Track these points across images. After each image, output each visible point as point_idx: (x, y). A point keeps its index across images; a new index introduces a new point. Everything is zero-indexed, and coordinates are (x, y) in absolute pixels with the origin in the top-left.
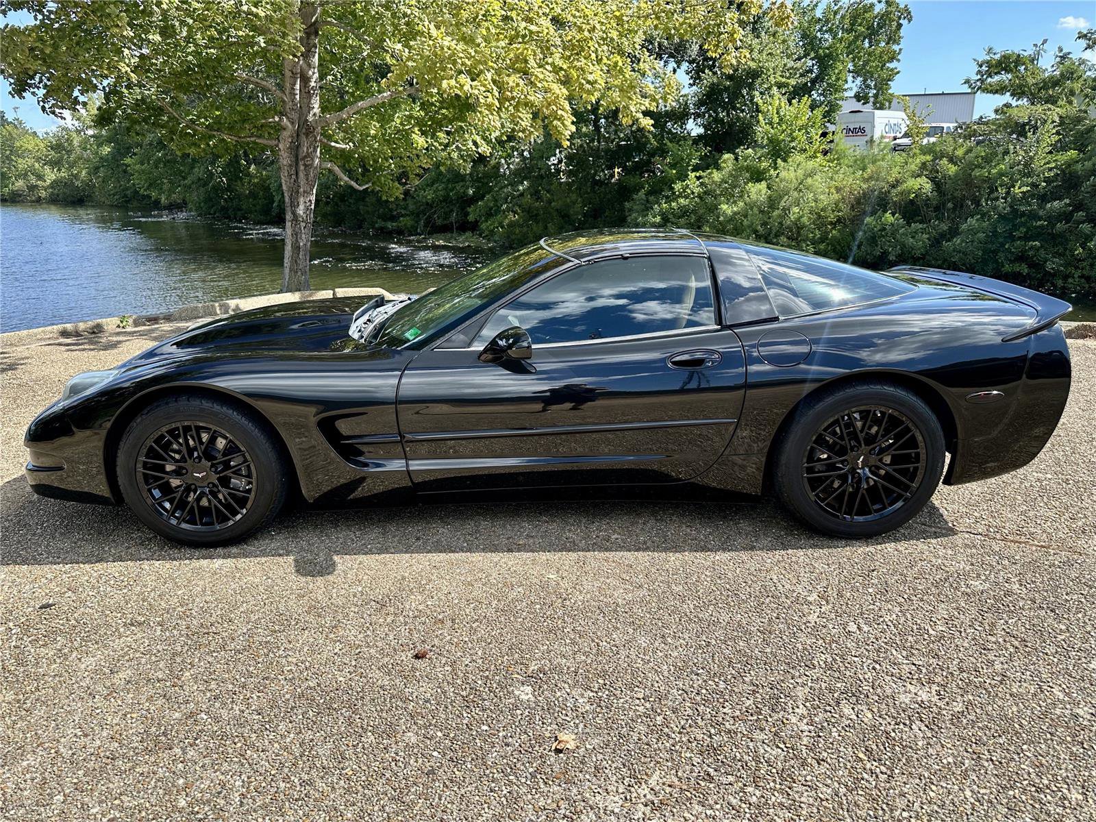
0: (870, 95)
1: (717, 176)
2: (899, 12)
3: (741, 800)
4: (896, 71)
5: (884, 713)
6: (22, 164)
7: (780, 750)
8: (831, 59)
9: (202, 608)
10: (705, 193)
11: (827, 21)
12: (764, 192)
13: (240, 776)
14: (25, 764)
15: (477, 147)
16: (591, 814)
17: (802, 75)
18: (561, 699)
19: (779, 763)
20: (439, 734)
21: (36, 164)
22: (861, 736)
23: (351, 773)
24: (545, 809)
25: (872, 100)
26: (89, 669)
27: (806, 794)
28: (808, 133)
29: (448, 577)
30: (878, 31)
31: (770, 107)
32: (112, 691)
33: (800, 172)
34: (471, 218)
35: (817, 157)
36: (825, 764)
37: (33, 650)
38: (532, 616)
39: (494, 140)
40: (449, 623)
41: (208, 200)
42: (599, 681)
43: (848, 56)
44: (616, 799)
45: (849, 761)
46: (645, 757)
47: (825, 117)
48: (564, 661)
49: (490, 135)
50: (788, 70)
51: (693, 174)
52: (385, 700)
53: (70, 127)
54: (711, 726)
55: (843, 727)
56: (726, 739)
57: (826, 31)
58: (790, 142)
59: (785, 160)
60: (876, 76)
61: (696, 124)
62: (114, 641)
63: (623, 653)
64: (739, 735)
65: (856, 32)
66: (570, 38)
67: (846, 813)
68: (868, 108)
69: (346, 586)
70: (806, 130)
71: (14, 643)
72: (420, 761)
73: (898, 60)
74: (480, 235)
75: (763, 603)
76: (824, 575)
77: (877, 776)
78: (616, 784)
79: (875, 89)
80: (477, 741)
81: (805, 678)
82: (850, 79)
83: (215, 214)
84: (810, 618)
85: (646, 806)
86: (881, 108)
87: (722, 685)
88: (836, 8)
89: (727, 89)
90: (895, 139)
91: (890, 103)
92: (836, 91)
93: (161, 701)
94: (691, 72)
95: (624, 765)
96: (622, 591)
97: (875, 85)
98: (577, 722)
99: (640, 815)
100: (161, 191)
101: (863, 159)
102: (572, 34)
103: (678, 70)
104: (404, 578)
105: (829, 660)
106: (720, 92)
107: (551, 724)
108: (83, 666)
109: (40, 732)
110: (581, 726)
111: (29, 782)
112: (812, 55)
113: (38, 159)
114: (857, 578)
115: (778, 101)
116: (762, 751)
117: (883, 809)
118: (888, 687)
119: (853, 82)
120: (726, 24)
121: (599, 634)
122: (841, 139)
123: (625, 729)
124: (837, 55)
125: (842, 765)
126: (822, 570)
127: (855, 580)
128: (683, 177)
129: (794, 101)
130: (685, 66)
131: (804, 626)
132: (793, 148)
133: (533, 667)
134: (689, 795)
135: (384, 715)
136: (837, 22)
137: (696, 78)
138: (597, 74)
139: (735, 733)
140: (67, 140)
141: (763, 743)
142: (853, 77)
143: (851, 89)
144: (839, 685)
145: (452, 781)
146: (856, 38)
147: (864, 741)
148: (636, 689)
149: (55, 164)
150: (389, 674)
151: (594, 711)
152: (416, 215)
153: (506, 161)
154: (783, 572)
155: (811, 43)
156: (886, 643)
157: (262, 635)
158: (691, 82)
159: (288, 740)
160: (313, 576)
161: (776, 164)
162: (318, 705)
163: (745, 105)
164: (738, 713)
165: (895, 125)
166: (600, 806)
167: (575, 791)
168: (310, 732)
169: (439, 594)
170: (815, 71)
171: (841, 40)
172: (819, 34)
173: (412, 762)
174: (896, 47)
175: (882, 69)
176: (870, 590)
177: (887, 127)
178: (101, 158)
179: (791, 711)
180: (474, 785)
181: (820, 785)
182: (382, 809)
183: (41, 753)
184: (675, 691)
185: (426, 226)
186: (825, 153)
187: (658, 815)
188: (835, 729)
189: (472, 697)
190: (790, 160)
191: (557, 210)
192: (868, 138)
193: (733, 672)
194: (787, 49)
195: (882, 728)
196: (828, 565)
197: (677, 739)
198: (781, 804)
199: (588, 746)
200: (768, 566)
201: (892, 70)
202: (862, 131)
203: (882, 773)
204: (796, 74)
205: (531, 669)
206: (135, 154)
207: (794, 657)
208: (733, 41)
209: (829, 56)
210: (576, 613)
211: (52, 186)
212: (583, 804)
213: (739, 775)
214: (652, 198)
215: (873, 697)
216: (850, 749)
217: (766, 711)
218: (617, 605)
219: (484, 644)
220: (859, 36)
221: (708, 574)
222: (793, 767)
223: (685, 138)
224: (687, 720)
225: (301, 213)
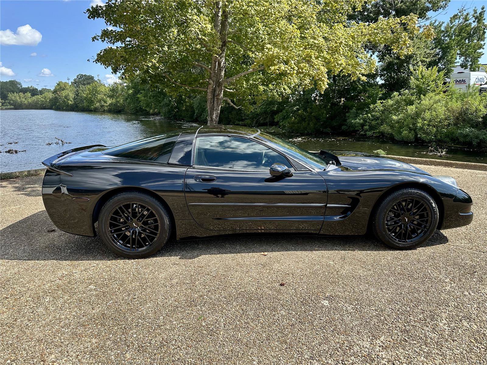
0: (468, 64)
1: (390, 102)
2: (484, 26)
3: (420, 350)
4: (482, 53)
5: (482, 326)
6: (99, 97)
7: (436, 335)
8: (449, 49)
9: (198, 261)
10: (385, 110)
11: (447, 32)
12: (414, 109)
13: (222, 318)
14: (148, 306)
15: (285, 91)
16: (357, 347)
17: (433, 56)
18: (340, 307)
19: (436, 339)
20: (294, 313)
21: (104, 97)
22: (472, 334)
23: (262, 322)
24: (339, 343)
25: (469, 67)
26: (163, 277)
27: (448, 351)
28: (436, 83)
29: (288, 259)
30: (473, 35)
31: (417, 71)
32: (172, 286)
33: (432, 101)
34: (276, 120)
35: (440, 94)
36: (456, 342)
37: (142, 270)
38: (325, 276)
39: (292, 88)
40: (291, 275)
41: (169, 112)
42: (356, 302)
43: (457, 47)
44: (367, 343)
45: (467, 342)
46: (378, 330)
47: (445, 75)
48: (340, 293)
49: (291, 85)
50: (427, 54)
51: (379, 101)
52: (271, 299)
53: (118, 82)
54: (405, 323)
55: (463, 330)
56: (412, 328)
57: (446, 36)
58: (427, 87)
59: (424, 95)
60: (472, 56)
61: (381, 79)
62: (169, 269)
63: (365, 293)
64: (417, 327)
65: (461, 36)
66: (331, 45)
67: (466, 360)
68: (467, 71)
69: (249, 258)
70: (435, 81)
71: (135, 267)
72: (288, 321)
73: (483, 49)
74: (279, 127)
75: (425, 280)
76: (452, 272)
77: (480, 349)
78: (367, 338)
79: (471, 62)
80: (309, 317)
81: (445, 310)
82: (458, 57)
83: (171, 118)
84: (447, 288)
85: (380, 347)
86: (474, 71)
87: (408, 309)
88: (452, 25)
89: (396, 64)
90: (481, 85)
91: (479, 68)
92: (451, 63)
93: (190, 291)
94: (379, 56)
95: (369, 332)
96: (362, 271)
97: (471, 60)
98: (348, 315)
99: (378, 350)
100: (151, 108)
101: (464, 94)
102: (333, 44)
103: (373, 55)
104: (271, 257)
105: (456, 304)
106: (393, 65)
107: (337, 315)
108: (160, 277)
109: (150, 296)
110: (350, 317)
111: (150, 311)
112: (439, 47)
113: (105, 95)
114: (468, 274)
115: (421, 68)
116: (428, 334)
117: (483, 361)
118: (484, 317)
119: (460, 59)
120: (402, 38)
121: (354, 285)
122: (453, 85)
123: (368, 320)
124: (452, 47)
125: (464, 343)
126: (451, 270)
127: (467, 275)
128: (374, 102)
129: (429, 69)
130: (376, 53)
131: (444, 291)
132: (429, 90)
133: (327, 294)
134: (398, 346)
135: (271, 304)
136: (452, 32)
137: (382, 58)
138: (343, 61)
139: (415, 326)
140: (117, 87)
141: (428, 331)
142: (460, 57)
143: (458, 62)
144: (461, 314)
145: (301, 329)
146: (462, 39)
147: (473, 336)
148: (371, 306)
149: (111, 97)
150: (271, 290)
151: (355, 312)
152: (252, 119)
153: (292, 96)
154: (433, 269)
155: (439, 42)
156: (482, 301)
157: (221, 272)
158: (379, 60)
159: (237, 308)
160: (236, 253)
161: (420, 97)
162: (246, 298)
163: (406, 70)
164: (416, 319)
165: (481, 78)
166: (361, 344)
167: (350, 338)
168: (245, 306)
169: (286, 265)
170: (440, 54)
171: (454, 40)
172: (443, 38)
173: (285, 321)
174: (482, 43)
175: (475, 53)
176: (474, 280)
177: (477, 80)
178: (129, 95)
179: (439, 321)
180: (310, 331)
181: (455, 349)
182: (276, 335)
183: (152, 303)
184: (388, 309)
185: (256, 123)
186: (444, 92)
187: (385, 351)
188: (460, 330)
189: (304, 302)
190: (427, 95)
191: (314, 117)
192: (467, 85)
193: (413, 304)
194: (427, 45)
195: (482, 332)
196: (454, 268)
197: (391, 326)
198: (437, 353)
199: (353, 324)
200: (426, 267)
201: (480, 53)
202: (464, 81)
203: (482, 348)
204: (430, 56)
205: (327, 295)
206: (141, 93)
207: (440, 302)
208: (405, 44)
209: (447, 48)
210: (343, 277)
211: (109, 105)
212: (354, 343)
213: (418, 341)
214: (359, 112)
215: (478, 320)
216: (467, 338)
217: (428, 320)
218: (361, 276)
219: (306, 284)
220: (463, 38)
221: (399, 268)
222: (442, 341)
223: (376, 85)
224: (394, 320)
225: (214, 117)
